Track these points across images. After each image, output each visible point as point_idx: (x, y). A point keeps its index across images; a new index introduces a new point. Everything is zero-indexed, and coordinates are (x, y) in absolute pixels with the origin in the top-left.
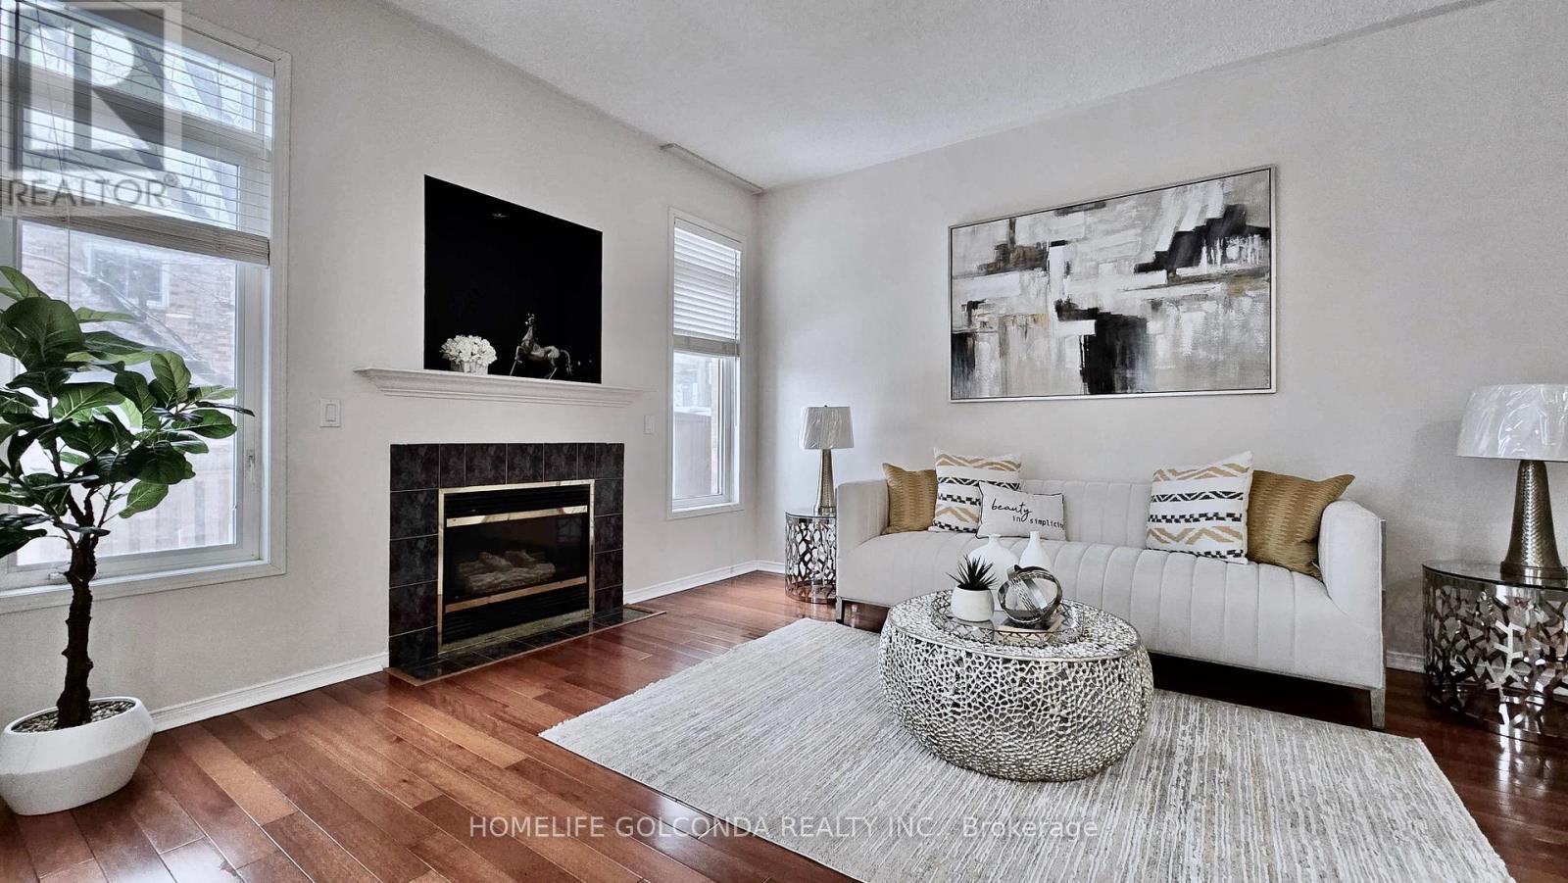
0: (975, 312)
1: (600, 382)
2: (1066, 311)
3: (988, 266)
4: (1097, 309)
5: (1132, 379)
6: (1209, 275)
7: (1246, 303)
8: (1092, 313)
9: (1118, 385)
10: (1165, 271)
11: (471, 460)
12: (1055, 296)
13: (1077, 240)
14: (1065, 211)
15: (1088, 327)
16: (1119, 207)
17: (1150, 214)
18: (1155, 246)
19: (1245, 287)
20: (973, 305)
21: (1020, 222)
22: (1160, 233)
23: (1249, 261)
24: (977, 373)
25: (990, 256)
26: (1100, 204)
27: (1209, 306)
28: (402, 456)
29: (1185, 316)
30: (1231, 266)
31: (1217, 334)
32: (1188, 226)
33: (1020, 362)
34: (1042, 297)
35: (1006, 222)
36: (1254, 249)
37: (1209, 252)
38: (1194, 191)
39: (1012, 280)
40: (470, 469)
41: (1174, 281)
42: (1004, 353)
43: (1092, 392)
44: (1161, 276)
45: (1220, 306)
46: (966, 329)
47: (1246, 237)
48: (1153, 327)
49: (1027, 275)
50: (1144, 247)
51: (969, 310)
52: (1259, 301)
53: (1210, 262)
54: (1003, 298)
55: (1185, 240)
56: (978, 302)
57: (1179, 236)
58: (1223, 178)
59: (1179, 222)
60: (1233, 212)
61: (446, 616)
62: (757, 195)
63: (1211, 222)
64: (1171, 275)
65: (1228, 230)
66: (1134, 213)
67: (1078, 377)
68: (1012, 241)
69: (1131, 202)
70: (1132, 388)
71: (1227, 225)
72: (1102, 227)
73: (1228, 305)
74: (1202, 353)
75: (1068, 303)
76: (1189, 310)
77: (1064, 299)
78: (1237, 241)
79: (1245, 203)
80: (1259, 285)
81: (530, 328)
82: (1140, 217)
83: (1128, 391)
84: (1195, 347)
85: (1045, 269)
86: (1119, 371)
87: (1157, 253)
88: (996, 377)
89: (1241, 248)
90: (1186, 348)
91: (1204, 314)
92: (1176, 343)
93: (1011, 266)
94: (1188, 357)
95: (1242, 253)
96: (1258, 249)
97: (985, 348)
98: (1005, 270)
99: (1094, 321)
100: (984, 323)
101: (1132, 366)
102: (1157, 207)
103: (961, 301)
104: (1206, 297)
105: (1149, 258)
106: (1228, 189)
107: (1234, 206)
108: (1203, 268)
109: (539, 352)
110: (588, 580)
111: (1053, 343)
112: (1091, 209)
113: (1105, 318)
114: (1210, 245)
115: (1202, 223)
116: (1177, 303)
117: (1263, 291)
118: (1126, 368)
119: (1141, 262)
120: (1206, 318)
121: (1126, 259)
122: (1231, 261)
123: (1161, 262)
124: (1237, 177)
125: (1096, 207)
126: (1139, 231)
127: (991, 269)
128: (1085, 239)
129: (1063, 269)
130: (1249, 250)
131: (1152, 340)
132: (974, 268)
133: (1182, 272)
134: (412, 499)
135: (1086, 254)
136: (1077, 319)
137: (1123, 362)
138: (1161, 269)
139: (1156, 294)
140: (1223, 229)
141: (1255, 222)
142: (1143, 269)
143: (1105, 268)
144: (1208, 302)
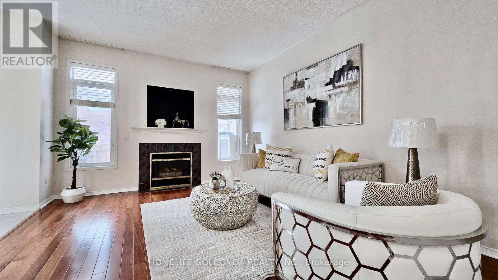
0: (289, 102)
1: (193, 128)
2: (309, 100)
3: (292, 88)
4: (316, 99)
5: (325, 121)
6: (343, 85)
7: (353, 93)
8: (315, 100)
9: (321, 123)
10: (332, 85)
11: (158, 147)
12: (306, 96)
13: (311, 77)
14: (308, 68)
15: (313, 105)
16: (321, 65)
17: (328, 66)
18: (330, 76)
19: (353, 88)
20: (289, 100)
21: (299, 73)
22: (331, 72)
23: (354, 79)
24: (289, 121)
25: (292, 85)
26: (316, 65)
27: (343, 95)
28: (142, 146)
29: (337, 99)
30: (350, 81)
31: (346, 104)
32: (338, 69)
33: (299, 117)
34: (303, 96)
35: (295, 74)
36: (355, 74)
37: (343, 77)
38: (339, 56)
39: (297, 91)
40: (158, 149)
41: (335, 87)
42: (295, 115)
43: (315, 126)
44: (331, 87)
45: (346, 95)
46: (287, 108)
47: (353, 70)
48: (329, 103)
49: (300, 89)
50: (327, 78)
51: (288, 102)
52: (357, 92)
53: (344, 80)
54: (295, 97)
55: (337, 73)
56: (290, 99)
57: (335, 72)
58: (346, 51)
59: (335, 68)
60: (349, 62)
61: (152, 181)
62: (247, 74)
63: (344, 66)
64: (334, 86)
65: (348, 69)
66: (324, 66)
67: (312, 121)
68: (297, 80)
69: (324, 63)
70: (324, 124)
71: (348, 67)
72: (317, 72)
73: (348, 94)
74: (342, 111)
75: (309, 97)
76: (338, 97)
77: (308, 96)
78: (350, 72)
79: (352, 58)
80: (357, 86)
81: (178, 116)
82: (326, 68)
83: (324, 125)
84: (340, 110)
85: (304, 87)
86: (321, 119)
87: (330, 79)
88: (293, 122)
89: (352, 74)
90: (338, 110)
91: (342, 98)
92: (335, 108)
93: (296, 87)
94: (338, 113)
95: (353, 75)
96: (356, 74)
97: (291, 113)
98: (295, 89)
99: (315, 103)
100: (291, 106)
101: (324, 117)
102: (330, 64)
103: (286, 99)
104: (342, 92)
105: (328, 81)
106: (348, 54)
107: (350, 60)
108: (342, 82)
109: (179, 122)
110: (190, 176)
111: (306, 111)
112: (315, 66)
113: (318, 102)
114: (343, 74)
115: (341, 67)
116: (335, 95)
117: (358, 89)
118: (323, 118)
119: (326, 82)
120: (343, 100)
121: (322, 82)
122: (349, 79)
123: (331, 82)
124: (350, 50)
125: (316, 66)
126: (325, 72)
127: (293, 89)
128: (313, 76)
129: (308, 87)
130: (354, 75)
131: (329, 108)
132: (289, 89)
133: (337, 84)
134: (144, 155)
135: (313, 81)
136: (311, 103)
137: (322, 116)
138: (331, 84)
139: (330, 93)
140: (346, 68)
141: (355, 65)
142: (327, 84)
143: (318, 85)
144: (343, 94)
